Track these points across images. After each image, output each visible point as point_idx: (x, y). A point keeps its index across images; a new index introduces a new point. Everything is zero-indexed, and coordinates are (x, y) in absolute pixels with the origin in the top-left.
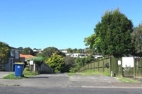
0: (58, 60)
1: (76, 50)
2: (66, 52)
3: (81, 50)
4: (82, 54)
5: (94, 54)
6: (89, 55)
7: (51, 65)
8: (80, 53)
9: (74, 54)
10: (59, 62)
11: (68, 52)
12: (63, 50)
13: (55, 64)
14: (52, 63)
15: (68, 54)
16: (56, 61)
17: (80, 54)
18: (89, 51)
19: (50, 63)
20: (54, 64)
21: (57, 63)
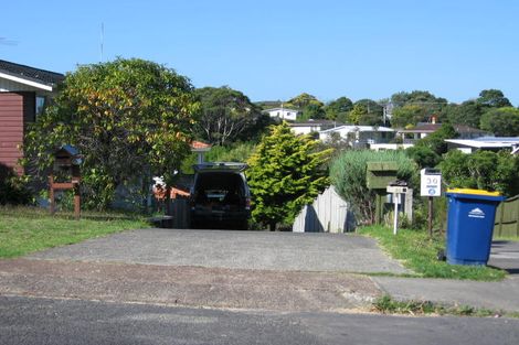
0: (303, 163)
1: (344, 105)
2: (293, 116)
3: (372, 104)
4: (381, 129)
5: (452, 129)
6: (423, 136)
7: (266, 186)
8: (371, 125)
9: (335, 129)
10: (308, 173)
11: (300, 114)
12: (276, 105)
13: (287, 181)
14: (270, 175)
15: (306, 131)
16: (291, 169)
17: (370, 128)
18: (418, 111)
19: (261, 179)
20: (282, 183)
21: (297, 176)
